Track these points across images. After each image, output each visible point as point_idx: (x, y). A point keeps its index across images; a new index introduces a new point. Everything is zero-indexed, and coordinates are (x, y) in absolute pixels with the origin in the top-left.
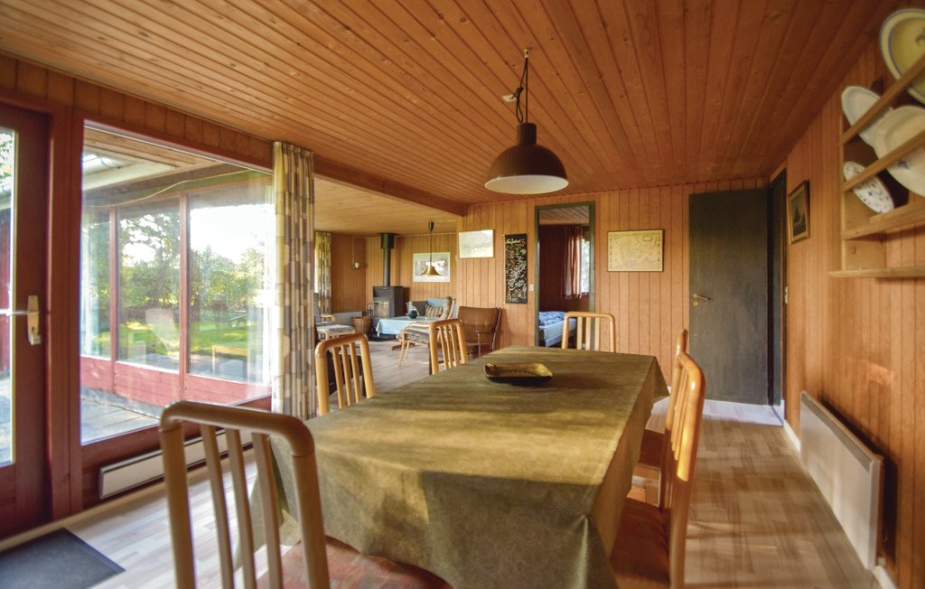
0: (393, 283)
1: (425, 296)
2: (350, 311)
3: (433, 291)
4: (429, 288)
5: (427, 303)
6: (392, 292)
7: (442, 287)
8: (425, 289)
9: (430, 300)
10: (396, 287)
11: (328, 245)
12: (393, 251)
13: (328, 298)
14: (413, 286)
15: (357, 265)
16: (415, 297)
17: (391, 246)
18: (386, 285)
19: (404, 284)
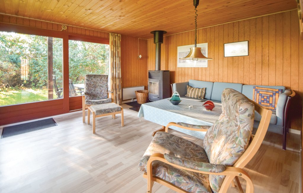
0: (163, 68)
1: (186, 78)
2: (136, 86)
3: (193, 74)
4: (190, 72)
5: (188, 84)
6: (161, 75)
7: (200, 71)
8: (186, 72)
9: (191, 82)
10: (164, 71)
11: (118, 43)
12: (163, 46)
13: (119, 78)
14: (177, 70)
15: (140, 56)
16: (179, 79)
17: (161, 41)
18: (157, 69)
19: (171, 69)
